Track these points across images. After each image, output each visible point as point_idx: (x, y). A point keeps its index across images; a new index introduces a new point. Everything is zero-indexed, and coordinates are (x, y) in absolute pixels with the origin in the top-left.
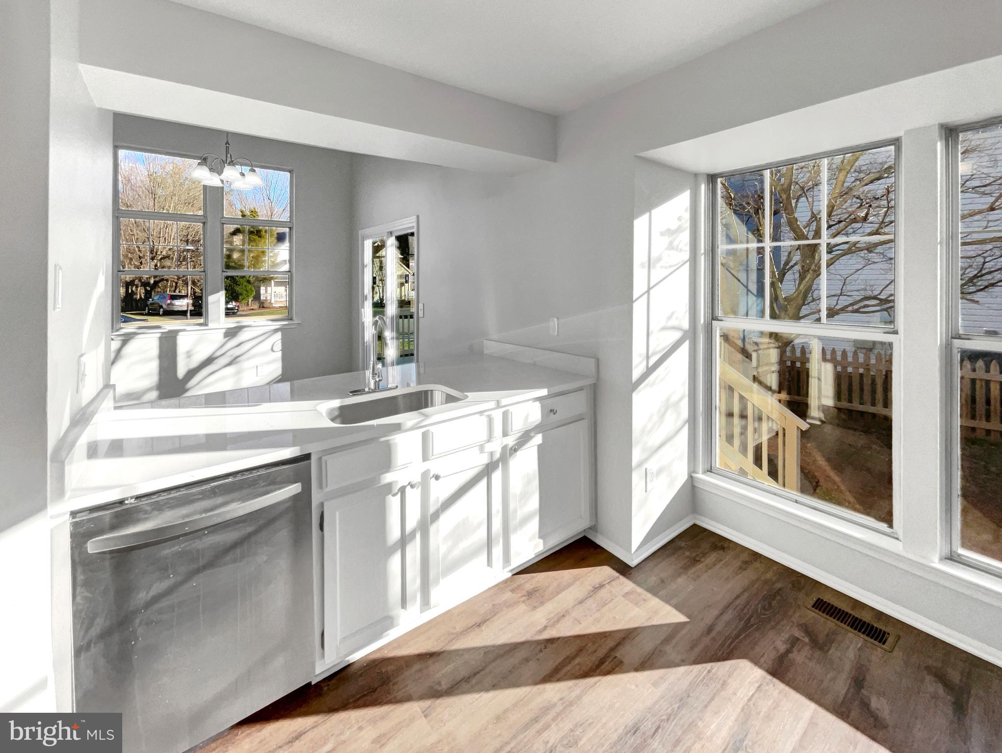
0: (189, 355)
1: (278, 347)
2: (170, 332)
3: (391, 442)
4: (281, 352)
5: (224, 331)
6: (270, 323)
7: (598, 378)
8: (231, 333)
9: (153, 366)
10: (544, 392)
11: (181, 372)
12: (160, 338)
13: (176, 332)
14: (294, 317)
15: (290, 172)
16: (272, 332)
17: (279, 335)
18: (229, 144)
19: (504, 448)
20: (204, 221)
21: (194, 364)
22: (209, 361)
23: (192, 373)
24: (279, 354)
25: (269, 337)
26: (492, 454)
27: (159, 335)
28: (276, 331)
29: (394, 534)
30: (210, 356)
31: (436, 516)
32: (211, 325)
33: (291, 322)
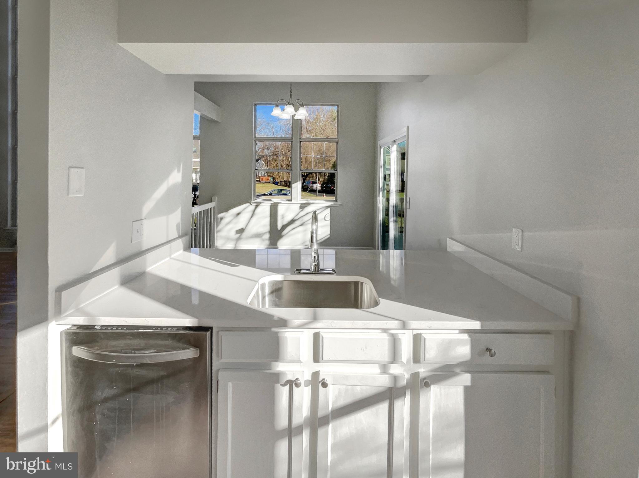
0: (283, 217)
1: (328, 218)
2: (274, 203)
3: (280, 335)
4: (330, 221)
5: (299, 205)
6: (324, 202)
7: (578, 325)
8: (303, 207)
9: (267, 221)
10: (476, 325)
11: (279, 227)
12: (271, 206)
13: (277, 203)
14: (338, 200)
15: (337, 106)
16: (324, 209)
17: (328, 210)
18: (291, 92)
19: (415, 375)
20: (291, 141)
21: (285, 223)
22: (292, 221)
23: (284, 227)
24: (328, 222)
25: (323, 211)
26: (395, 378)
27: (270, 204)
28: (327, 207)
29: (282, 422)
30: (293, 219)
31: (324, 421)
32: (293, 201)
33: (336, 203)
